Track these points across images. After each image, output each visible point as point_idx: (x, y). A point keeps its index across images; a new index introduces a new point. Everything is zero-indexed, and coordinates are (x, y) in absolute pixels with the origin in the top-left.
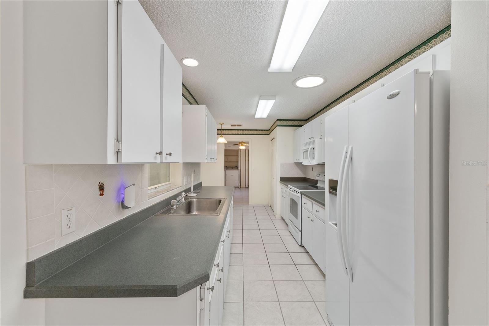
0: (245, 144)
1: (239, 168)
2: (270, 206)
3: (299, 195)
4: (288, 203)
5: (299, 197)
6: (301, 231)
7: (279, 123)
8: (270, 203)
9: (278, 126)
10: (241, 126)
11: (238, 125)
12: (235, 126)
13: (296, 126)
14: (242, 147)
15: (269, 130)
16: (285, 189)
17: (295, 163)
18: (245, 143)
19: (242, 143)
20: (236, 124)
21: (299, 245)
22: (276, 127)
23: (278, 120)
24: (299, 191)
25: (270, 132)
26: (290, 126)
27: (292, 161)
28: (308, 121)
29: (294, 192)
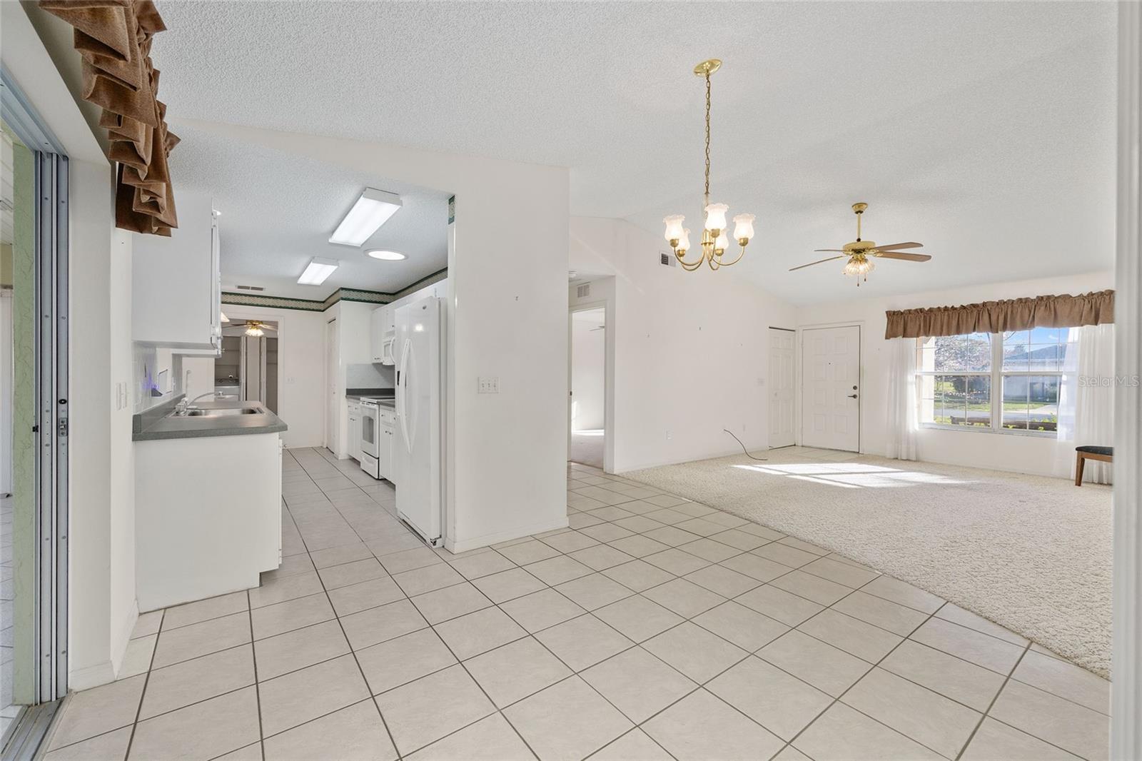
0: (261, 325)
1: (243, 381)
2: (325, 447)
3: (376, 407)
4: (360, 425)
5: (375, 410)
6: (378, 458)
7: (343, 294)
8: (326, 442)
9: (343, 299)
10: (261, 289)
11: (253, 288)
12: (248, 288)
13: (376, 302)
14: (253, 332)
15: (323, 302)
16: (357, 406)
17: (375, 365)
18: (262, 322)
19: (253, 324)
20: (251, 286)
21: (374, 478)
22: (338, 301)
23: (342, 289)
24: (375, 401)
25: (327, 306)
26: (364, 301)
27: (369, 360)
28: (396, 296)
29: (367, 405)
